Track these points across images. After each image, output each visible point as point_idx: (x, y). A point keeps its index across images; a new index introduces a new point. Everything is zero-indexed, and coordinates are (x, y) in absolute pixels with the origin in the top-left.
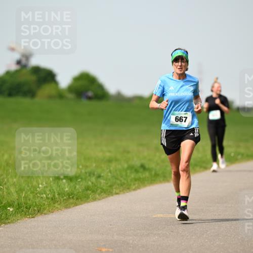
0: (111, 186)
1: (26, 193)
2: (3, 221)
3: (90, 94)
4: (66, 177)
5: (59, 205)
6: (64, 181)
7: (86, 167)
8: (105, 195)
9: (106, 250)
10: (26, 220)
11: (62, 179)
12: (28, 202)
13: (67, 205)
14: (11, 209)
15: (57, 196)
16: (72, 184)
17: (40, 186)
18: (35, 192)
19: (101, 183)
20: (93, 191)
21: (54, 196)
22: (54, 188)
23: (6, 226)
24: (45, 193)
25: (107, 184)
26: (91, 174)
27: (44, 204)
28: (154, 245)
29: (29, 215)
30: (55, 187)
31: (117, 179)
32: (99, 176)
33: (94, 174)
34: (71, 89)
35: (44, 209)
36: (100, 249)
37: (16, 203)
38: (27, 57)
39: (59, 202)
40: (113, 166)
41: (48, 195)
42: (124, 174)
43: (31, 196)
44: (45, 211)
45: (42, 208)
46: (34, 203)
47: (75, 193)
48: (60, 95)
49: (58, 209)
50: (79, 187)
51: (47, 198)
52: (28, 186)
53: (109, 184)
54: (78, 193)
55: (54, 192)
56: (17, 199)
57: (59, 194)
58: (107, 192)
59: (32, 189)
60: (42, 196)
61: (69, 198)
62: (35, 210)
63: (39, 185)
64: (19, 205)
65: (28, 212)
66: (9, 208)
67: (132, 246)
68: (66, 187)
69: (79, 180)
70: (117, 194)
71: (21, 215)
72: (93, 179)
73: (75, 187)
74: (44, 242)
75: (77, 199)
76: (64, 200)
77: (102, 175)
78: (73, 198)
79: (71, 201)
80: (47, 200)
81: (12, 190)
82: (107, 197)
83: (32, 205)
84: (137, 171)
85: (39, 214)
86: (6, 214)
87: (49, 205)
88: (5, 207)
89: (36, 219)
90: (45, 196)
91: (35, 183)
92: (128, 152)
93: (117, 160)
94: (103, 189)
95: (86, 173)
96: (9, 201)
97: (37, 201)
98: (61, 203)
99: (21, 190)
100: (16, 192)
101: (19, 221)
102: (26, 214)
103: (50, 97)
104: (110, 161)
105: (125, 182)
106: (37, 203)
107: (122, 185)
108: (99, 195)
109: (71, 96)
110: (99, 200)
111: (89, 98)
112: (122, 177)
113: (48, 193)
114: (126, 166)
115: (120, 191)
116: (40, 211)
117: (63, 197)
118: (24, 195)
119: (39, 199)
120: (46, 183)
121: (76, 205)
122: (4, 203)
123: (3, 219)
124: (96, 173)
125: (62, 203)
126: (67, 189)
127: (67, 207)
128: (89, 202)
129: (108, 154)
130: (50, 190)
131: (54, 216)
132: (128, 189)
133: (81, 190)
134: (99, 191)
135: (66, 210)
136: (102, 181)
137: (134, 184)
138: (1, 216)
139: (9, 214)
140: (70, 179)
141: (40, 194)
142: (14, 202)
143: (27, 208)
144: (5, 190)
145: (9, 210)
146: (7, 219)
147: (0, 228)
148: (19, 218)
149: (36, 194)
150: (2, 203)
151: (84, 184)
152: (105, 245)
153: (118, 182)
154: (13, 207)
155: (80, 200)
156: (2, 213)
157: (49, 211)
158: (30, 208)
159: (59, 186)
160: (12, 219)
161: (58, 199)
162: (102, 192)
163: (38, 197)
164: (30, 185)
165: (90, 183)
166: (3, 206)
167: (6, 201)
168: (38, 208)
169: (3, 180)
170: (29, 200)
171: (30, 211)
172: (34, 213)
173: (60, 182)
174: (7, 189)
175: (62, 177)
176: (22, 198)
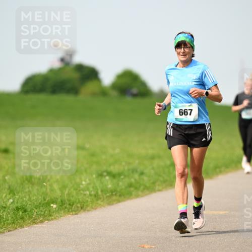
0: (154, 183)
1: (69, 190)
2: (46, 218)
3: (135, 91)
4: (109, 174)
5: (102, 201)
6: (107, 178)
7: (129, 164)
8: (148, 192)
9: (149, 246)
10: (69, 217)
11: (105, 176)
12: (71, 199)
13: (110, 202)
14: (55, 206)
15: (100, 193)
16: (115, 181)
17: (84, 183)
18: (79, 189)
19: (143, 180)
20: (136, 188)
21: (97, 193)
23: (50, 222)
24: (88, 189)
25: (150, 180)
26: (134, 171)
27: (87, 201)
28: (197, 241)
29: (71, 212)
30: (98, 184)
31: (160, 175)
32: (142, 173)
33: (137, 171)
34: (114, 86)
35: (87, 206)
36: (142, 246)
37: (59, 200)
38: (71, 54)
39: (102, 199)
40: (156, 163)
41: (91, 191)
42: (167, 171)
43: (74, 193)
44: (89, 208)
45: (85, 205)
46: (77, 201)
47: (118, 190)
48: (104, 93)
49: (101, 206)
50: (122, 184)
51: (90, 195)
52: (71, 183)
53: (152, 181)
54: (122, 189)
55: (97, 189)
56: (61, 196)
57: (102, 191)
58: (150, 189)
59: (75, 186)
60: (85, 193)
61: (112, 195)
62: (78, 207)
63: (82, 181)
64: (62, 201)
65: (71, 209)
66: (52, 205)
67: (174, 242)
68: (109, 183)
69: (122, 177)
70: (159, 190)
71: (64, 212)
72: (136, 176)
73: (118, 184)
74: (88, 239)
75: (120, 196)
76: (107, 197)
77: (146, 171)
78: (116, 195)
79: (114, 198)
80: (90, 197)
81: (56, 187)
83: (76, 202)
85: (82, 211)
86: (50, 211)
87: (92, 202)
88: (48, 204)
89: (79, 215)
90: (88, 193)
91: (78, 180)
93: (159, 157)
94: (146, 186)
95: (129, 170)
96: (53, 198)
97: (80, 197)
98: (104, 200)
100: (60, 189)
101: (62, 218)
103: (94, 94)
104: (153, 158)
105: (168, 179)
106: (80, 200)
107: (165, 181)
108: (142, 191)
109: (114, 93)
110: (142, 196)
112: (164, 173)
113: (91, 189)
114: (168, 163)
115: (163, 188)
116: (83, 208)
117: (106, 194)
118: (67, 192)
119: (82, 196)
120: (89, 180)
121: (119, 201)
122: (47, 199)
123: (46, 216)
124: (139, 170)
125: (105, 200)
126: (110, 186)
127: (109, 204)
128: (132, 199)
129: (151, 152)
130: (93, 187)
131: (97, 213)
133: (123, 187)
134: (142, 188)
135: (109, 207)
136: (145, 178)
138: (45, 213)
139: (52, 211)
140: (113, 176)
141: (83, 191)
142: (57, 199)
143: (70, 205)
144: (48, 187)
145: (52, 207)
146: (50, 215)
147: (44, 225)
148: (62, 215)
149: (79, 191)
150: (45, 200)
151: (127, 181)
152: (147, 242)
153: (161, 179)
154: (56, 204)
155: (123, 197)
156: (46, 210)
157: (92, 208)
158: (73, 204)
159: (102, 183)
160: (56, 216)
161: (101, 196)
162: (144, 189)
163: (81, 193)
164: (73, 182)
165: (133, 180)
166: (46, 203)
167: (49, 198)
168: (81, 204)
169: (46, 176)
170: (73, 196)
171: (73, 207)
172: (78, 210)
173: (103, 179)
174: (51, 185)
175: (105, 174)
176: (65, 196)
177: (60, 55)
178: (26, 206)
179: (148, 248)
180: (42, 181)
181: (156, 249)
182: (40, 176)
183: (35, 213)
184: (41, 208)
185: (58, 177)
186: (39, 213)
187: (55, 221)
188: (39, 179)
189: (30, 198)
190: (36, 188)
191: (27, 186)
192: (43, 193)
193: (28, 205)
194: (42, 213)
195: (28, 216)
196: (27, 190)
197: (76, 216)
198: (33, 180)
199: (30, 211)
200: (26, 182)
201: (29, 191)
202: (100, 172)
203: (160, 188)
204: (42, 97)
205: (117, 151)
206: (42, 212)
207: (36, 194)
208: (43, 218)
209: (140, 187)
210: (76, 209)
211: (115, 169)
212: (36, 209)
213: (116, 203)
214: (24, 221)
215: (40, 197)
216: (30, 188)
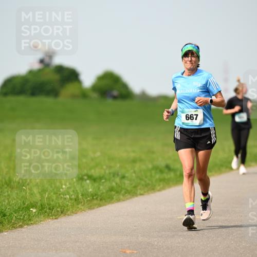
0: (135, 187)
1: (49, 194)
3: (115, 93)
4: (90, 177)
5: (83, 206)
6: (88, 181)
7: (110, 167)
8: (129, 196)
9: (131, 251)
10: (49, 221)
11: (86, 180)
12: (51, 203)
13: (91, 206)
14: (34, 210)
15: (80, 196)
16: (96, 185)
17: (64, 186)
18: (59, 193)
19: (125, 184)
20: (117, 192)
21: (78, 196)
22: (77, 189)
23: (29, 227)
24: (68, 194)
25: (131, 184)
26: (115, 174)
27: (68, 205)
28: (179, 247)
29: (52, 216)
31: (141, 179)
32: (123, 177)
33: (118, 175)
34: (95, 88)
35: (68, 210)
36: (124, 251)
37: (39, 204)
38: (50, 55)
39: (82, 204)
40: (137, 166)
41: (72, 196)
42: (148, 174)
43: (54, 197)
44: (69, 212)
45: (65, 209)
46: (58, 205)
47: (99, 194)
48: (84, 95)
49: (82, 210)
50: (103, 188)
51: (71, 199)
52: (51, 187)
53: (133, 185)
54: (102, 194)
55: (78, 193)
56: (40, 200)
57: (82, 195)
58: (132, 193)
59: (55, 190)
60: (65, 197)
61: (93, 199)
62: (58, 211)
63: (62, 185)
64: (42, 206)
65: (52, 213)
66: (31, 209)
67: (156, 247)
68: (90, 187)
69: (103, 181)
70: (141, 195)
71: (44, 216)
72: (117, 180)
73: (99, 188)
74: (68, 243)
75: (101, 200)
76: (87, 201)
77: (127, 175)
78: (97, 199)
79: (95, 202)
80: (70, 201)
81: (35, 191)
82: (131, 198)
83: (56, 205)
84: (161, 172)
85: (62, 215)
86: (29, 215)
87: (73, 206)
88: (28, 208)
89: (59, 220)
90: (68, 196)
91: (58, 184)
92: (153, 152)
93: (141, 160)
94: (127, 190)
95: (110, 173)
96: (32, 202)
97: (60, 201)
98: (84, 204)
99: (44, 191)
100: (39, 193)
101: (41, 222)
102: (49, 215)
103: (74, 97)
104: (134, 161)
105: (150, 183)
106: (60, 204)
107: (147, 185)
108: (123, 195)
109: (95, 95)
110: (124, 201)
111: (115, 98)
112: (146, 177)
113: (71, 193)
114: (150, 166)
115: (145, 192)
116: (63, 212)
117: (87, 198)
118: (47, 196)
119: (63, 200)
120: (70, 184)
121: (100, 206)
122: (27, 204)
123: (25, 220)
124: (120, 174)
125: (86, 204)
126: (90, 190)
127: (90, 208)
128: (113, 203)
129: (132, 155)
130: (74, 191)
131: (78, 217)
132: (153, 189)
133: (104, 191)
134: (123, 192)
135: (90, 211)
136: (127, 182)
137: (159, 185)
138: (24, 217)
139: (32, 215)
140: (93, 179)
141: (63, 195)
142: (37, 203)
143: (50, 209)
144: (28, 191)
145: (32, 211)
146: (30, 220)
147: (23, 230)
148: (42, 220)
149: (60, 194)
150: (24, 204)
151: (108, 184)
152: (129, 246)
153: (143, 182)
154: (36, 208)
155: (104, 201)
156: (25, 215)
157: (73, 212)
158: (53, 209)
159: (83, 187)
160: (35, 220)
161: (82, 200)
162: (126, 193)
163: (61, 197)
164: (53, 186)
165: (114, 184)
166: (26, 207)
167: (29, 202)
168: (61, 209)
169: (26, 180)
170: (53, 200)
171: (53, 212)
172: (57, 215)
173: (84, 183)
174: (30, 189)
175: (86, 177)
176: (45, 199)
177: (40, 56)
178: (5, 210)
179: (130, 253)
180: (21, 185)
181: (138, 254)
182: (19, 180)
183: (14, 218)
184: (20, 212)
185: (38, 181)
186: (19, 217)
187: (35, 226)
188: (19, 183)
189: (9, 202)
190: (16, 192)
191: (6, 190)
192: (22, 197)
193: (7, 210)
194: (21, 218)
195: (7, 220)
196: (6, 194)
197: (56, 220)
198: (12, 184)
199: (9, 215)
200: (6, 186)
201: (9, 195)
202: (80, 176)
203: (142, 192)
204: (22, 99)
205: (98, 154)
206: (21, 216)
207: (15, 198)
208: (23, 223)
209: (121, 191)
210: (56, 213)
211: (96, 173)
212: (16, 213)
213: (97, 207)
214: (3, 226)
215: (20, 201)
216: (9, 192)
